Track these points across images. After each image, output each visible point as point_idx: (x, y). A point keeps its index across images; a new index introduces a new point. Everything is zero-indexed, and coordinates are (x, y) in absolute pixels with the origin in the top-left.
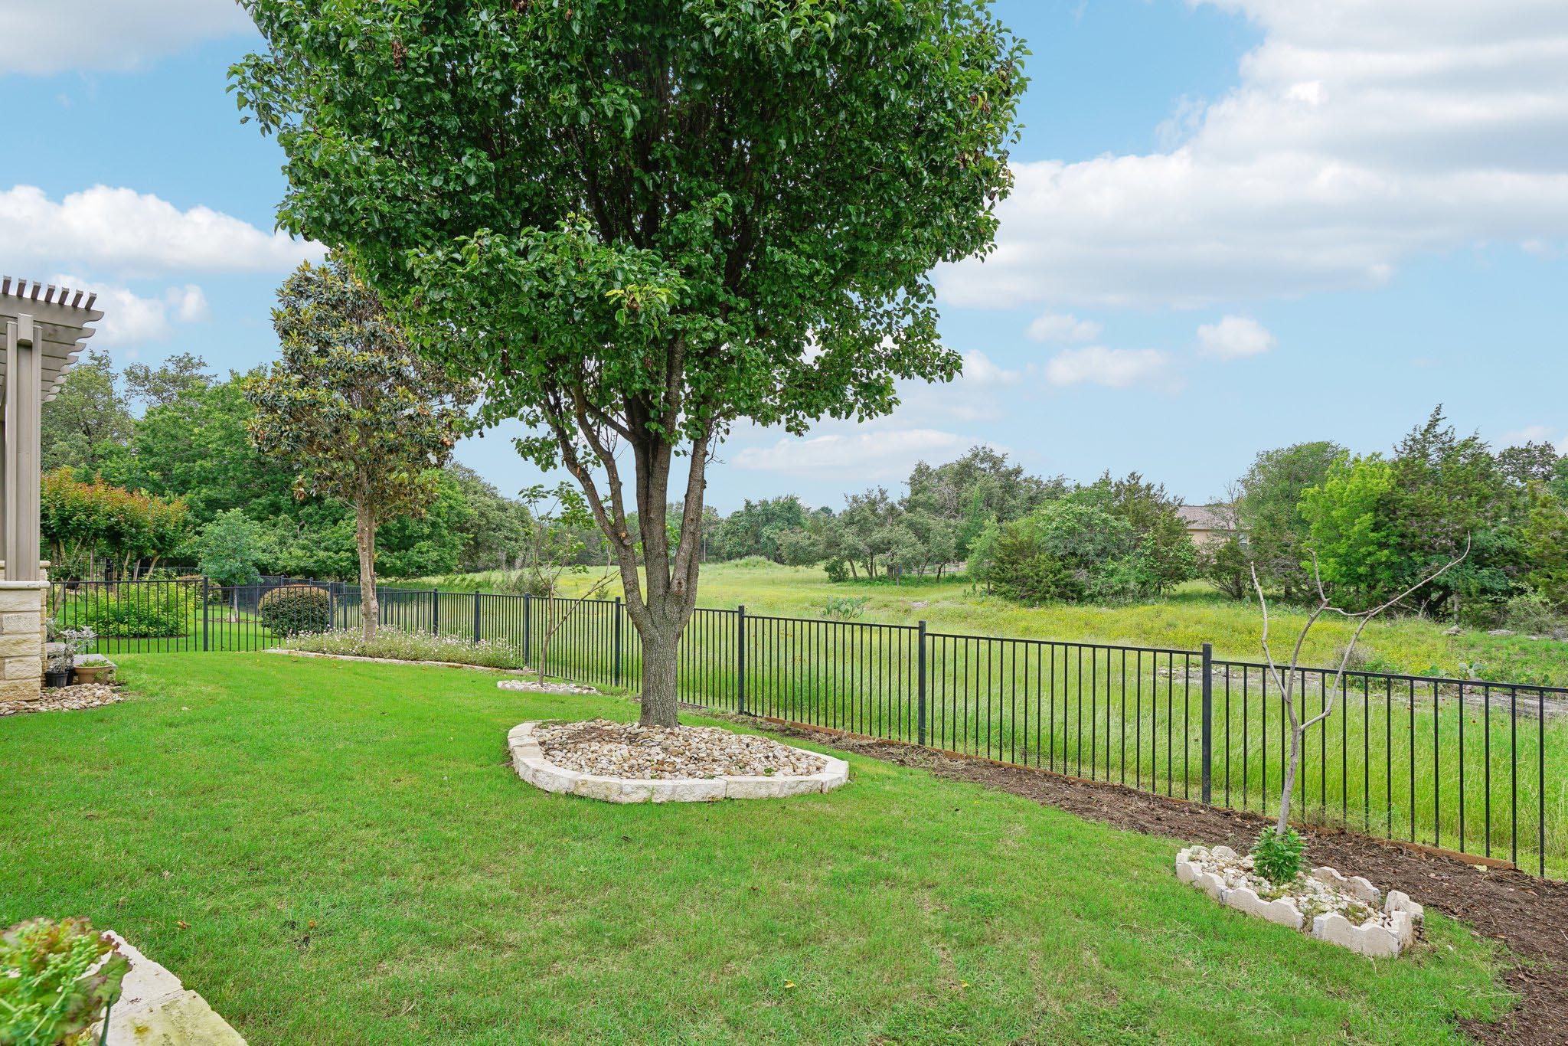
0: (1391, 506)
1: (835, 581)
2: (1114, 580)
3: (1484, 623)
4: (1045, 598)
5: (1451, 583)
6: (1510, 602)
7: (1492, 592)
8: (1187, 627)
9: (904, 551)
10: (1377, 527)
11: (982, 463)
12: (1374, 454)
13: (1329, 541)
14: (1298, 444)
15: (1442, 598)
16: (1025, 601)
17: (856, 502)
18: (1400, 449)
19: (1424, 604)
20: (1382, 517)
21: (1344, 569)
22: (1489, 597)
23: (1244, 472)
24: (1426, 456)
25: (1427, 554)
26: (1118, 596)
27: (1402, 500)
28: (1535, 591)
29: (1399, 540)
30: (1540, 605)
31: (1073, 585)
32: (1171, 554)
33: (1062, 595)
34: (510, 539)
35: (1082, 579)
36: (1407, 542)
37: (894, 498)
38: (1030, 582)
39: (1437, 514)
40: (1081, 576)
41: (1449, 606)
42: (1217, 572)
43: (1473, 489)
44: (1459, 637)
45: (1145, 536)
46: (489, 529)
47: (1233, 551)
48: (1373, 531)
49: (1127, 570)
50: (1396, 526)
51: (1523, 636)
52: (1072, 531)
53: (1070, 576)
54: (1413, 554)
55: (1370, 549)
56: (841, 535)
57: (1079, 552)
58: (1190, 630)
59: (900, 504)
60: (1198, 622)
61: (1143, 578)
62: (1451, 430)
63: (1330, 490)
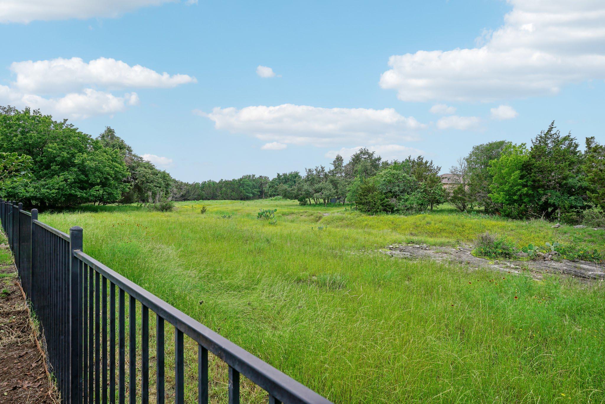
0: (529, 167)
1: (302, 205)
2: (407, 203)
3: (572, 222)
4: (377, 212)
5: (556, 203)
6: (584, 212)
7: (576, 207)
8: (435, 224)
9: (326, 192)
10: (522, 177)
11: (364, 156)
12: (522, 144)
13: (501, 184)
14: (491, 143)
15: (553, 211)
16: (369, 213)
17: (310, 172)
18: (534, 141)
19: (544, 213)
20: (524, 172)
21: (507, 197)
22: (574, 209)
23: (467, 155)
24: (547, 144)
25: (546, 189)
26: (409, 210)
27: (533, 164)
28: (596, 207)
29: (532, 183)
30: (599, 214)
31: (389, 205)
32: (432, 191)
33: (385, 210)
34: (156, 187)
35: (394, 203)
36: (536, 184)
37: (327, 170)
38: (372, 204)
39: (550, 171)
40: (393, 201)
41: (556, 214)
42: (454, 200)
43: (568, 159)
44: (560, 228)
45: (421, 183)
46: (147, 182)
47: (461, 190)
48: (520, 179)
49: (413, 198)
50: (531, 177)
51: (590, 228)
52: (390, 182)
53: (388, 201)
54: (539, 190)
55: (519, 187)
56: (303, 186)
57: (393, 191)
58: (436, 225)
59: (329, 173)
60: (441, 222)
61: (420, 202)
62: (558, 132)
63: (502, 161)
